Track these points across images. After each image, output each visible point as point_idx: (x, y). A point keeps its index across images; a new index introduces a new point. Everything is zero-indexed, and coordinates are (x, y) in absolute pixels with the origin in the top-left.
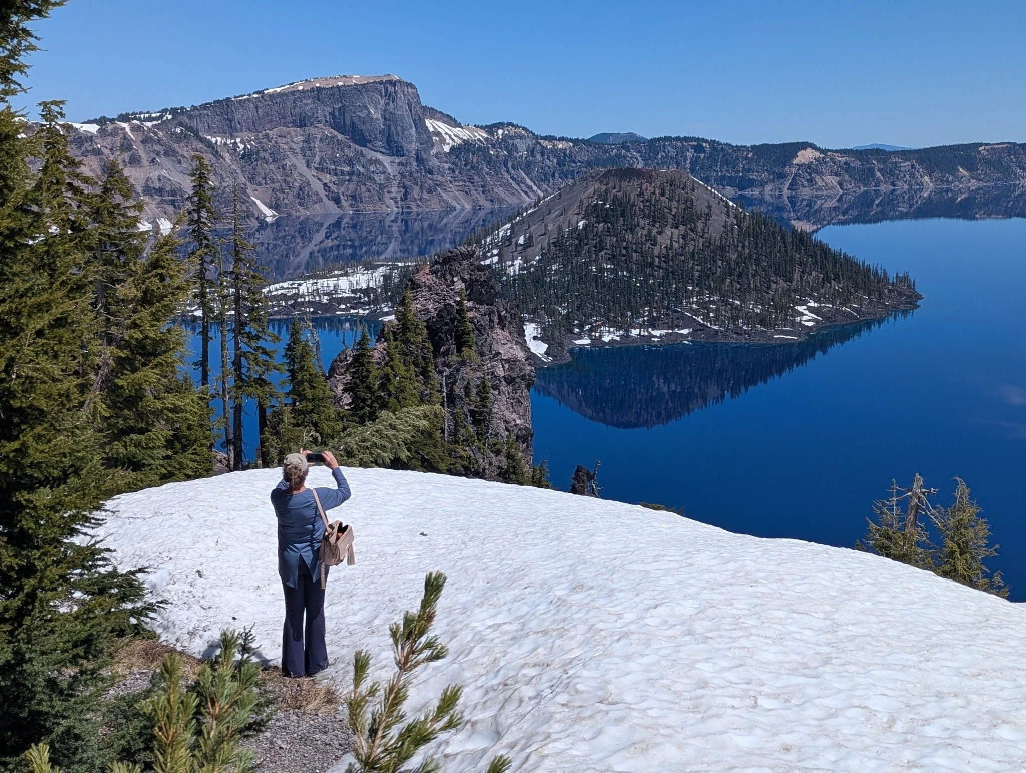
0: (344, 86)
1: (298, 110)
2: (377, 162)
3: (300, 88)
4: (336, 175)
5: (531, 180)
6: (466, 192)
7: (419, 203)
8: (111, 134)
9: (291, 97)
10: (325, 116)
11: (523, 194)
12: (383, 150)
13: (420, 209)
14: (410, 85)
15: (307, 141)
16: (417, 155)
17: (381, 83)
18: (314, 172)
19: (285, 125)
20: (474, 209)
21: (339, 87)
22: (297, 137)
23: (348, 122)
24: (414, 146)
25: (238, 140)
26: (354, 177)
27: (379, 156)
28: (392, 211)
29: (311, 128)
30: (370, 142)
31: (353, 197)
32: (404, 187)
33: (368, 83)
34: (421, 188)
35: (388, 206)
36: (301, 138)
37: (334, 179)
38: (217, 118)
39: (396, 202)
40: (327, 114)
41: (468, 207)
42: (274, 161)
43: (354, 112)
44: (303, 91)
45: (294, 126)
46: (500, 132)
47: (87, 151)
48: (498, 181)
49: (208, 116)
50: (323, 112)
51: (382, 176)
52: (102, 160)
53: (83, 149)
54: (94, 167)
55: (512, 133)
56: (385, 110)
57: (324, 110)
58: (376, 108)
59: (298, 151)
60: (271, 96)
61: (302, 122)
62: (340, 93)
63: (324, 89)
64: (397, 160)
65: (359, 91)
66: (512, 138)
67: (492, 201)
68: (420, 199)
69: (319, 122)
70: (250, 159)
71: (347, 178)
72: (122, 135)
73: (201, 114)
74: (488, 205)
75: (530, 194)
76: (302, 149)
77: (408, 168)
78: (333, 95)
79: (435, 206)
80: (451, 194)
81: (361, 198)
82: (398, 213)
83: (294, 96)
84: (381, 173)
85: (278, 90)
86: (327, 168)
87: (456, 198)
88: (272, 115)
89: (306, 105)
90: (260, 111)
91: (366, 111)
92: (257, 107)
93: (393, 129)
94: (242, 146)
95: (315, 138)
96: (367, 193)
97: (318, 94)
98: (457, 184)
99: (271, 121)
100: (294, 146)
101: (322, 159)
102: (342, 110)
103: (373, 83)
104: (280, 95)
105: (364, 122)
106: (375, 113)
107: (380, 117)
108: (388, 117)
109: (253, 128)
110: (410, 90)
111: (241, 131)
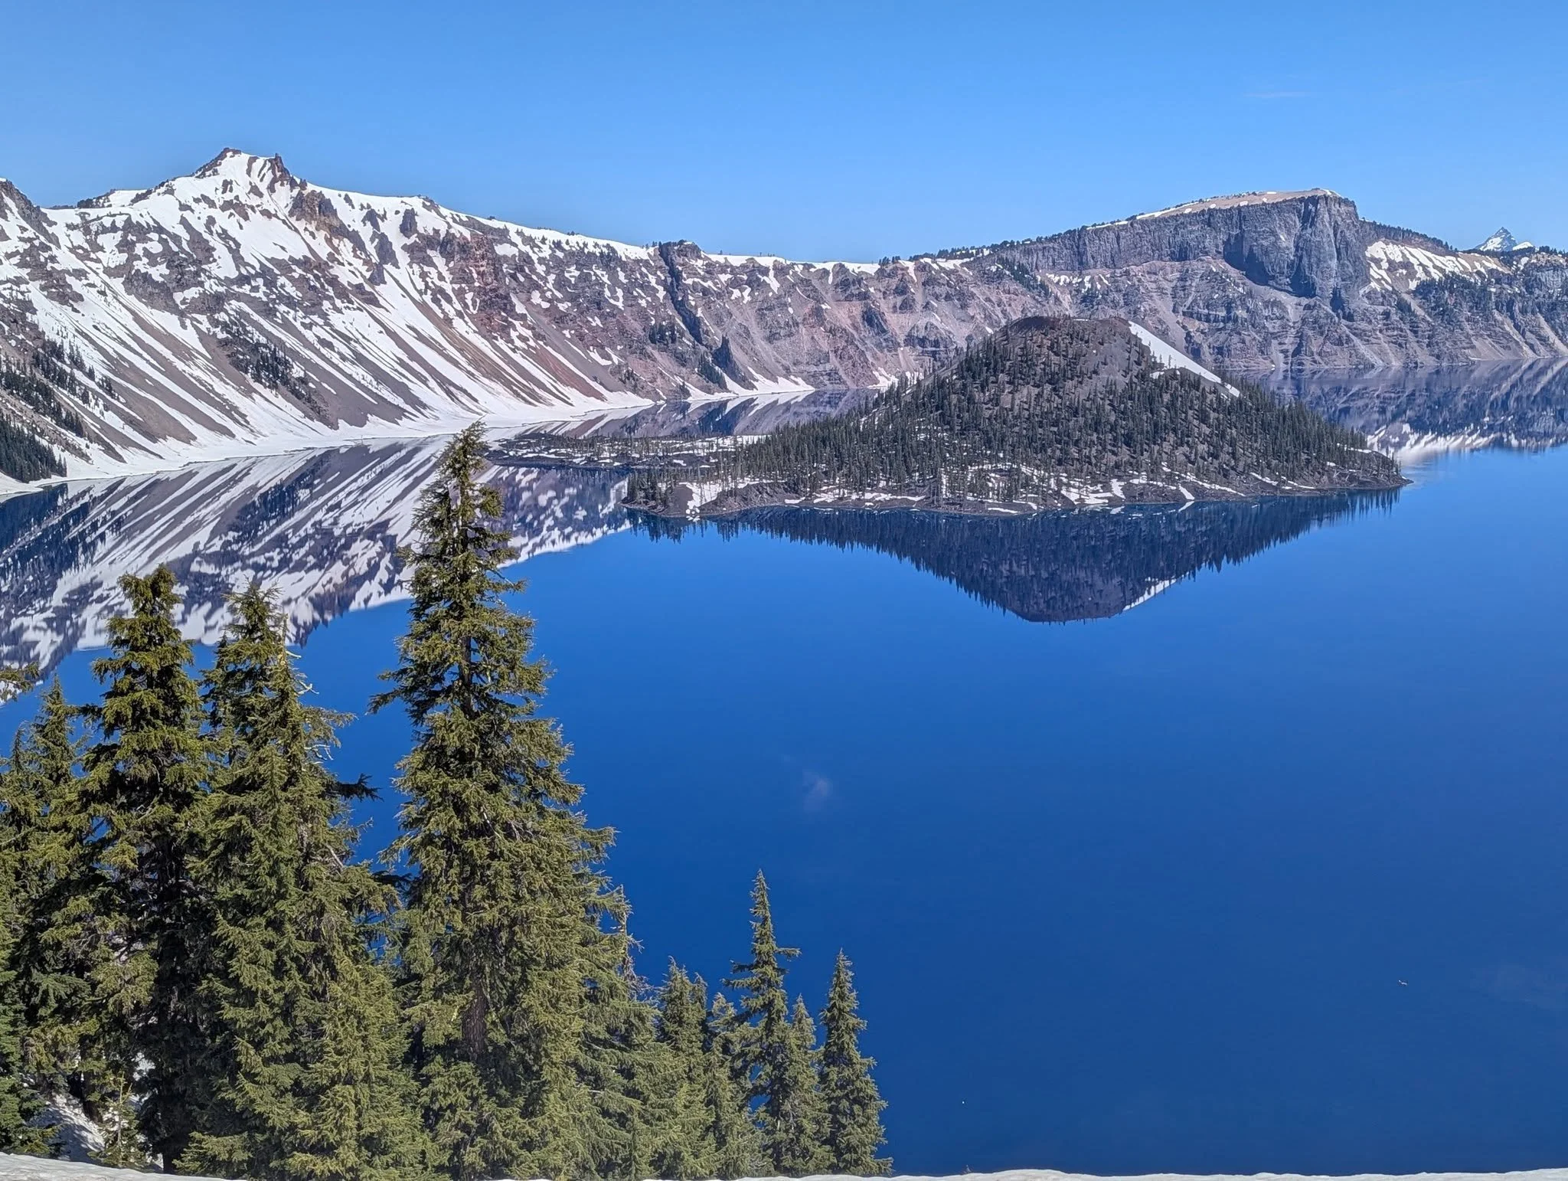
0: (1248, 206)
1: (1179, 239)
2: (1276, 303)
3: (1187, 211)
4: (1208, 320)
5: (1553, 328)
6: (1400, 345)
7: (1317, 358)
8: (889, 276)
9: (1172, 223)
10: (1217, 246)
11: (1526, 348)
12: (1287, 288)
13: (1316, 367)
14: (1346, 202)
15: (1182, 279)
16: (1334, 293)
17: (1302, 200)
18: (1180, 318)
19: (1160, 258)
20: (1406, 366)
21: (1239, 208)
22: (1172, 271)
23: (1246, 253)
24: (1332, 282)
25: (1087, 278)
26: (1230, 325)
27: (1283, 297)
28: (1277, 369)
29: (1194, 262)
30: (1273, 278)
31: (1220, 351)
32: (1301, 337)
33: (1285, 201)
34: (1327, 338)
35: (1272, 362)
36: (1178, 275)
37: (1205, 326)
38: (1065, 251)
39: (1286, 357)
40: (1220, 242)
41: (1396, 364)
42: (1126, 304)
43: (1256, 240)
44: (1190, 215)
45: (1172, 259)
46: (1524, 260)
47: (852, 295)
48: (1487, 329)
49: (1054, 249)
50: (1214, 241)
51: (1279, 322)
52: (866, 305)
53: (848, 292)
54: (855, 313)
55: (1543, 262)
56: (1300, 236)
57: (1216, 237)
58: (1289, 233)
59: (1169, 291)
60: (1143, 222)
61: (1182, 254)
62: (1240, 216)
63: (1220, 210)
64: (1305, 301)
65: (1268, 212)
66: (1540, 269)
67: (1438, 357)
68: (1320, 354)
69: (1207, 253)
70: (1092, 301)
71: (1222, 325)
72: (900, 277)
73: (1044, 248)
74: (1431, 362)
75: (1542, 349)
76: (1175, 288)
77: (1315, 312)
78: (1231, 218)
79: (1341, 362)
80: (1376, 347)
81: (1229, 350)
82: (1287, 371)
83: (1178, 222)
84: (1277, 318)
85: (1157, 214)
86: (1198, 313)
87: (1381, 353)
88: (1141, 247)
89: (1191, 232)
90: (1122, 242)
91: (1272, 238)
92: (1118, 238)
93: (1305, 260)
94: (1088, 285)
95: (1196, 274)
96: (1239, 345)
97: (1208, 218)
98: (1390, 333)
99: (1140, 254)
100: (1165, 285)
101: (1195, 301)
102: (1240, 238)
103: (1291, 200)
104: (1155, 220)
105: (1266, 253)
106: (1285, 241)
107: (1292, 245)
108: (1302, 247)
109: (1112, 263)
110: (1343, 209)
111: (1095, 267)
